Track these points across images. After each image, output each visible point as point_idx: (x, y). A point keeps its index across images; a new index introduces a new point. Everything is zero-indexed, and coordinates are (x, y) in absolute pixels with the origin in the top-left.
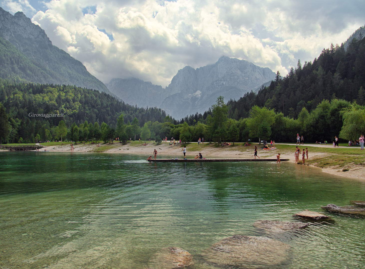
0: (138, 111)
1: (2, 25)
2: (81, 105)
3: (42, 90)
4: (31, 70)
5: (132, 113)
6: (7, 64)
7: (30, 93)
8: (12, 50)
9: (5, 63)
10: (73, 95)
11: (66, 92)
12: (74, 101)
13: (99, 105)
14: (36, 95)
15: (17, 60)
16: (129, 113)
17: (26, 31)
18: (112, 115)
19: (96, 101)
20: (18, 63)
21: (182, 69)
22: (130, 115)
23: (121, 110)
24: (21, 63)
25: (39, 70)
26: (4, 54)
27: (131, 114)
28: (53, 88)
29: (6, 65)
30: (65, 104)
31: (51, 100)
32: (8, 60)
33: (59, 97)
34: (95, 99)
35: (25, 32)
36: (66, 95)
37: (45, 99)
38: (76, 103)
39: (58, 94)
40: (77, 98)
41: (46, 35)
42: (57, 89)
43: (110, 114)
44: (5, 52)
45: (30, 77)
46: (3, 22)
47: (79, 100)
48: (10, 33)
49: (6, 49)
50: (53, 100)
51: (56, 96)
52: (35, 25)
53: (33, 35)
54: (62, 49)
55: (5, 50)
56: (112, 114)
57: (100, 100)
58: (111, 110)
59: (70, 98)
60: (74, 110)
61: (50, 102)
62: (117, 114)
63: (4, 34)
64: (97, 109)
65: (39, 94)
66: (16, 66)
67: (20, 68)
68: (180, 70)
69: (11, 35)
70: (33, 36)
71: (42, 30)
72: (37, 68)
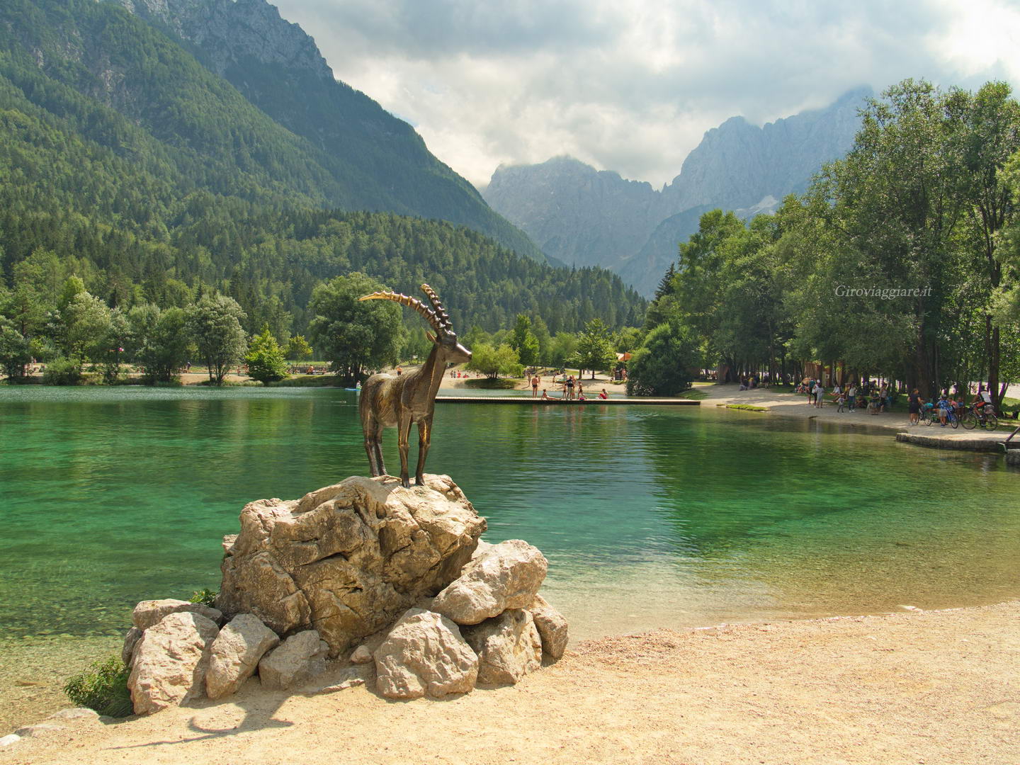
0: (548, 277)
1: (207, 32)
2: (405, 264)
3: (318, 228)
4: (282, 161)
5: (532, 282)
6: (226, 145)
7: (289, 237)
8: (236, 107)
9: (220, 145)
10: (388, 240)
11: (371, 233)
12: (390, 255)
13: (450, 264)
14: (304, 241)
15: (248, 132)
16: (523, 283)
17: (266, 43)
18: (481, 290)
19: (442, 253)
20: (250, 142)
21: (717, 127)
22: (527, 290)
23: (505, 276)
24: (257, 142)
25: (301, 157)
26: (218, 120)
27: (529, 287)
28: (342, 223)
29: (222, 149)
30: (368, 264)
31: (337, 253)
32: (227, 136)
33: (355, 244)
34: (440, 248)
35: (263, 47)
36: (370, 241)
37: (323, 250)
38: (394, 260)
39: (352, 237)
40: (398, 246)
41: (318, 52)
42: (351, 224)
43: (475, 286)
44: (219, 115)
45: (282, 180)
46: (209, 24)
47: (400, 252)
48: (226, 54)
49: (223, 106)
50: (341, 254)
51: (348, 243)
52: (290, 25)
53: (283, 54)
54: (360, 90)
55: (221, 109)
56: (479, 288)
57: (453, 250)
58: (477, 275)
59: (381, 248)
60: (389, 278)
61: (336, 259)
62: (492, 287)
63: (212, 56)
64: (446, 275)
65: (311, 239)
66: (246, 152)
67: (256, 156)
68: (712, 130)
69: (229, 59)
70: (286, 56)
71: (307, 37)
72: (297, 153)
